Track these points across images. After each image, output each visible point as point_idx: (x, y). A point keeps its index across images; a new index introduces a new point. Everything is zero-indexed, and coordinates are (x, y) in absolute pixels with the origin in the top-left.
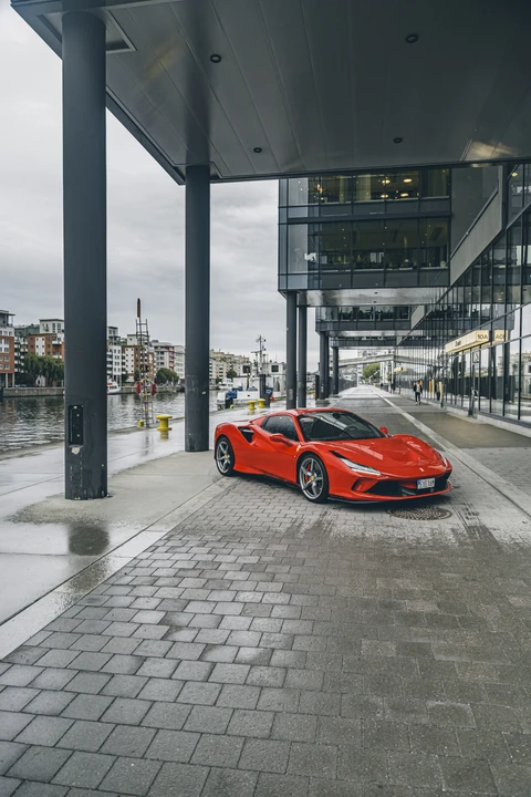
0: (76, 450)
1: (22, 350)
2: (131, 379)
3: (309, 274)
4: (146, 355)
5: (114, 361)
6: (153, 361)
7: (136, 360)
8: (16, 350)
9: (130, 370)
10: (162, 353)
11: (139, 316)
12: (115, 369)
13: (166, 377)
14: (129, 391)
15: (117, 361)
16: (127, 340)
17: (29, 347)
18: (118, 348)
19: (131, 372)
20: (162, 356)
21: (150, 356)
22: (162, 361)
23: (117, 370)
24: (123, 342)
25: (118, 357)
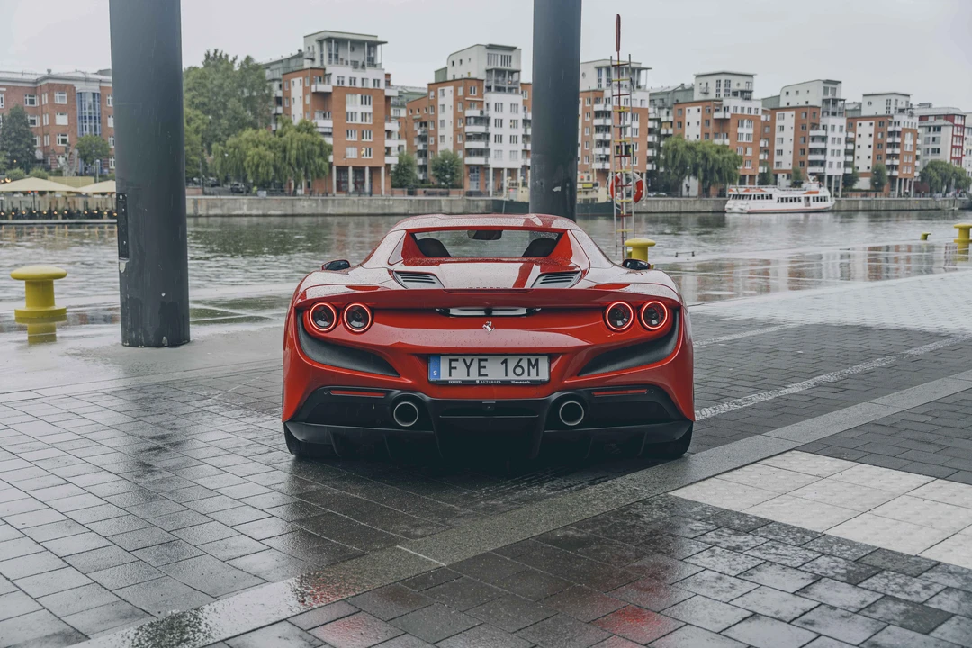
1: (663, 132)
2: (863, 183)
4: (899, 134)
5: (830, 146)
6: (916, 147)
7: (879, 145)
8: (651, 131)
9: (864, 163)
10: (938, 129)
12: (831, 164)
13: (940, 180)
14: (853, 206)
15: (836, 147)
16: (860, 104)
17: (675, 125)
18: (841, 121)
19: (865, 170)
20: (937, 135)
21: (908, 136)
22: (936, 146)
23: (835, 165)
24: (854, 110)
25: (840, 139)
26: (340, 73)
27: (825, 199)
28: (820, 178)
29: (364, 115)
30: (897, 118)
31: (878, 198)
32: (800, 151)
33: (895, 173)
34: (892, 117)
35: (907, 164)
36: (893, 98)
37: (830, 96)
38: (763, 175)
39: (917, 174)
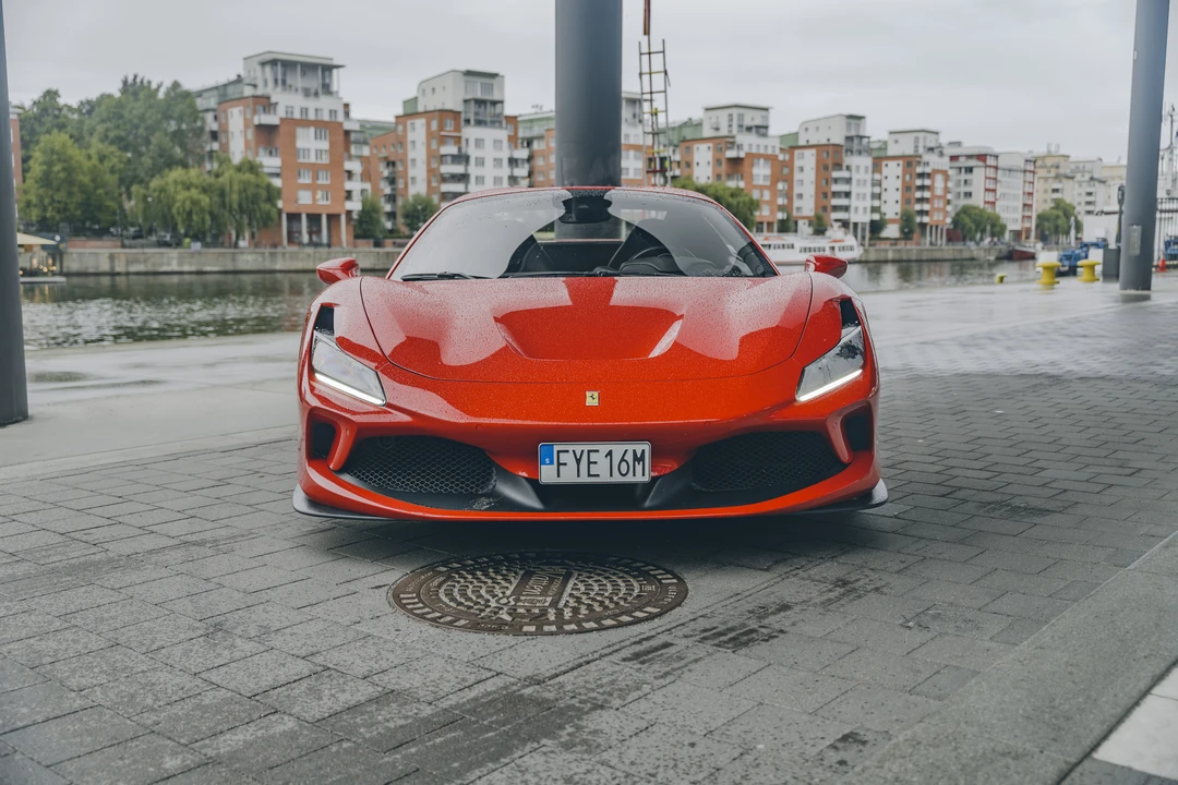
2: (892, 231)
4: (929, 176)
5: (855, 189)
6: (947, 190)
7: (907, 188)
9: (892, 209)
10: (970, 170)
11: (647, 31)
12: (856, 209)
13: (973, 227)
14: (882, 257)
15: (862, 190)
16: (885, 143)
17: (683, 165)
18: (866, 161)
19: (893, 216)
20: (968, 177)
21: (939, 179)
22: (968, 189)
23: (861, 211)
24: (880, 149)
25: (865, 181)
26: (289, 102)
27: (852, 249)
28: (845, 224)
29: (319, 152)
30: (927, 157)
31: (909, 247)
32: (823, 194)
33: (926, 219)
34: (920, 157)
35: (938, 210)
36: (921, 135)
37: (853, 133)
38: (782, 222)
39: (949, 220)
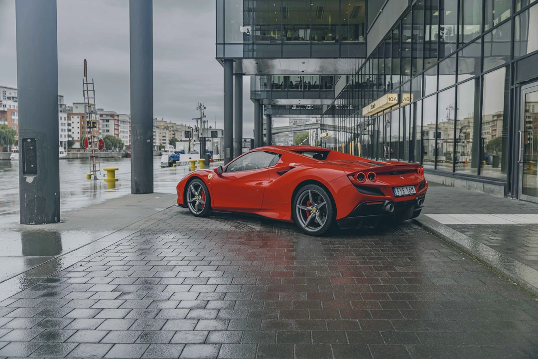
0: (30, 179)
2: (77, 145)
3: (244, 44)
5: (60, 127)
6: (99, 129)
7: (82, 127)
9: (76, 136)
10: (108, 121)
11: (85, 75)
12: (61, 135)
13: (111, 144)
14: (75, 156)
15: (63, 127)
16: (72, 107)
18: (64, 115)
19: (77, 139)
20: (107, 123)
22: (107, 129)
23: (63, 136)
24: (69, 110)
25: (65, 124)
27: (62, 152)
31: (85, 152)
34: (87, 114)
